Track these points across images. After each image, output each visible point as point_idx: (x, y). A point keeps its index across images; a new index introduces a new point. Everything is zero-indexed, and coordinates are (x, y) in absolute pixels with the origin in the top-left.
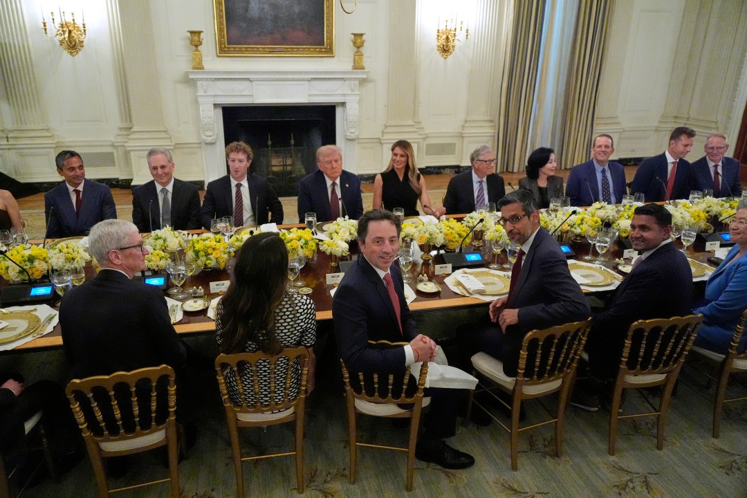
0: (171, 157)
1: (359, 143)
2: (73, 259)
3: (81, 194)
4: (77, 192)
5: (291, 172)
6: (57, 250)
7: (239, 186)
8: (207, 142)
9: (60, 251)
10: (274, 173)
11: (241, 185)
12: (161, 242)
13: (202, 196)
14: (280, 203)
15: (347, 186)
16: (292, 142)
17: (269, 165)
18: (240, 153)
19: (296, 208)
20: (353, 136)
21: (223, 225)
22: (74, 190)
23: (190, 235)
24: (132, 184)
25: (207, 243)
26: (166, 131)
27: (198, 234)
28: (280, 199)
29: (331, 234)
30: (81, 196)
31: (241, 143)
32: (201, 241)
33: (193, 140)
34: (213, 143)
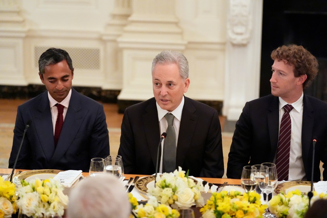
0: (187, 71)
2: (49, 203)
3: (65, 111)
4: (60, 108)
6: (29, 188)
7: (288, 109)
8: (235, 42)
9: (34, 189)
11: (292, 108)
12: (168, 192)
21: (259, 175)
22: (56, 105)
23: (207, 186)
24: (121, 97)
25: (236, 201)
26: (176, 24)
27: (219, 185)
30: (64, 114)
32: (226, 198)
33: (215, 38)
34: (243, 45)
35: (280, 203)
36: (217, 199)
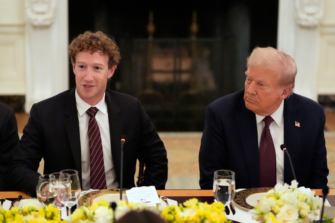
1: (322, 34)
5: (187, 86)
7: (92, 112)
8: (36, 23)
10: (156, 86)
11: (97, 110)
13: (22, 123)
14: (161, 144)
15: (298, 125)
16: (194, 27)
17: (147, 70)
18: (97, 54)
19: (194, 156)
20: (312, 21)
25: (30, 218)
27: (13, 200)
28: (162, 136)
29: (262, 214)
31: (98, 34)
32: (18, 216)
33: (12, 19)
34: (46, 27)
35: (83, 217)
36: (6, 217)
